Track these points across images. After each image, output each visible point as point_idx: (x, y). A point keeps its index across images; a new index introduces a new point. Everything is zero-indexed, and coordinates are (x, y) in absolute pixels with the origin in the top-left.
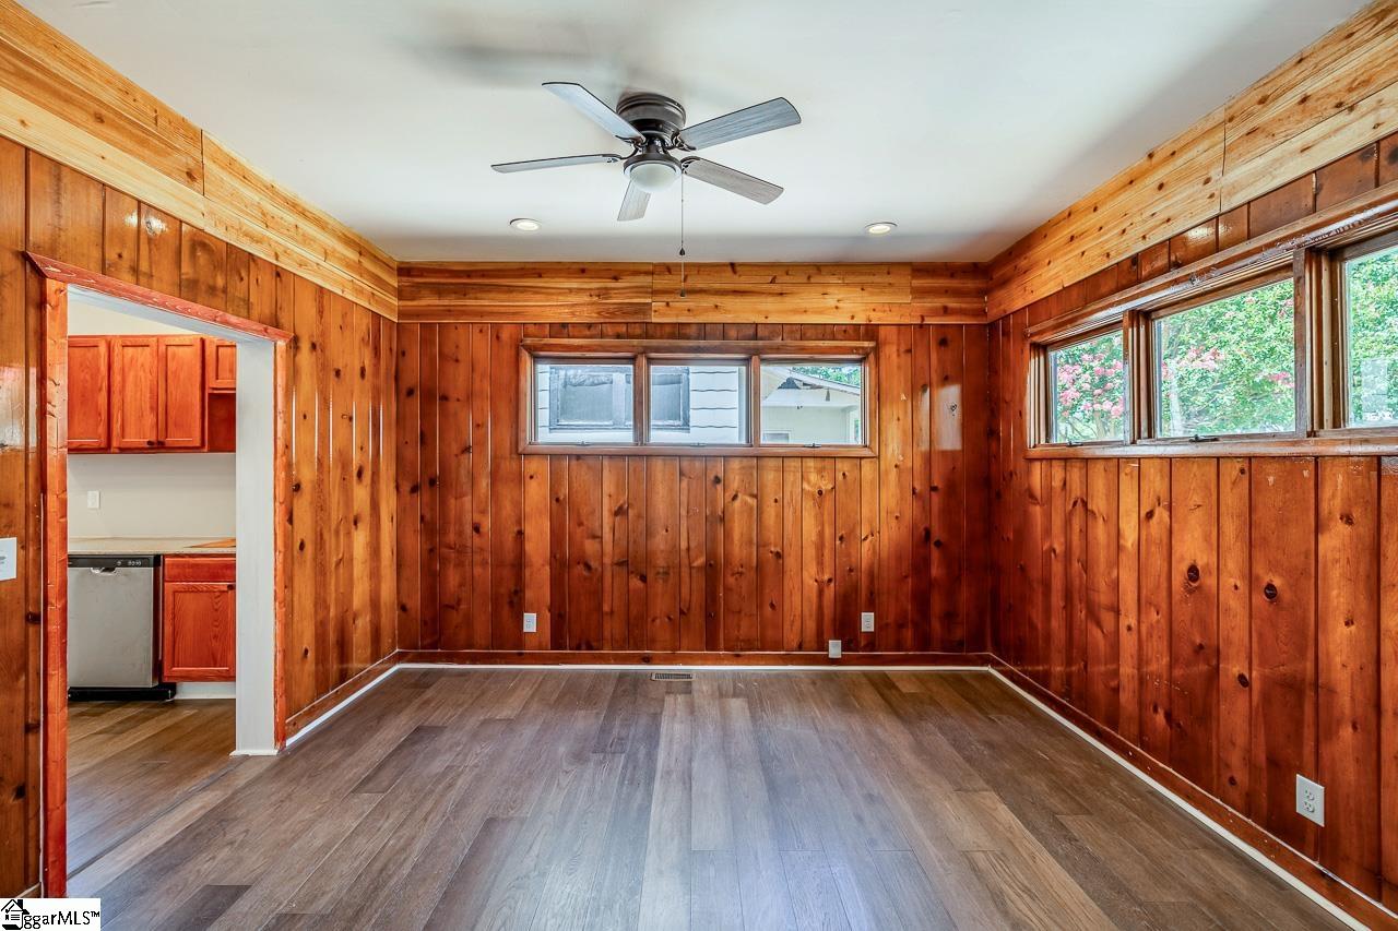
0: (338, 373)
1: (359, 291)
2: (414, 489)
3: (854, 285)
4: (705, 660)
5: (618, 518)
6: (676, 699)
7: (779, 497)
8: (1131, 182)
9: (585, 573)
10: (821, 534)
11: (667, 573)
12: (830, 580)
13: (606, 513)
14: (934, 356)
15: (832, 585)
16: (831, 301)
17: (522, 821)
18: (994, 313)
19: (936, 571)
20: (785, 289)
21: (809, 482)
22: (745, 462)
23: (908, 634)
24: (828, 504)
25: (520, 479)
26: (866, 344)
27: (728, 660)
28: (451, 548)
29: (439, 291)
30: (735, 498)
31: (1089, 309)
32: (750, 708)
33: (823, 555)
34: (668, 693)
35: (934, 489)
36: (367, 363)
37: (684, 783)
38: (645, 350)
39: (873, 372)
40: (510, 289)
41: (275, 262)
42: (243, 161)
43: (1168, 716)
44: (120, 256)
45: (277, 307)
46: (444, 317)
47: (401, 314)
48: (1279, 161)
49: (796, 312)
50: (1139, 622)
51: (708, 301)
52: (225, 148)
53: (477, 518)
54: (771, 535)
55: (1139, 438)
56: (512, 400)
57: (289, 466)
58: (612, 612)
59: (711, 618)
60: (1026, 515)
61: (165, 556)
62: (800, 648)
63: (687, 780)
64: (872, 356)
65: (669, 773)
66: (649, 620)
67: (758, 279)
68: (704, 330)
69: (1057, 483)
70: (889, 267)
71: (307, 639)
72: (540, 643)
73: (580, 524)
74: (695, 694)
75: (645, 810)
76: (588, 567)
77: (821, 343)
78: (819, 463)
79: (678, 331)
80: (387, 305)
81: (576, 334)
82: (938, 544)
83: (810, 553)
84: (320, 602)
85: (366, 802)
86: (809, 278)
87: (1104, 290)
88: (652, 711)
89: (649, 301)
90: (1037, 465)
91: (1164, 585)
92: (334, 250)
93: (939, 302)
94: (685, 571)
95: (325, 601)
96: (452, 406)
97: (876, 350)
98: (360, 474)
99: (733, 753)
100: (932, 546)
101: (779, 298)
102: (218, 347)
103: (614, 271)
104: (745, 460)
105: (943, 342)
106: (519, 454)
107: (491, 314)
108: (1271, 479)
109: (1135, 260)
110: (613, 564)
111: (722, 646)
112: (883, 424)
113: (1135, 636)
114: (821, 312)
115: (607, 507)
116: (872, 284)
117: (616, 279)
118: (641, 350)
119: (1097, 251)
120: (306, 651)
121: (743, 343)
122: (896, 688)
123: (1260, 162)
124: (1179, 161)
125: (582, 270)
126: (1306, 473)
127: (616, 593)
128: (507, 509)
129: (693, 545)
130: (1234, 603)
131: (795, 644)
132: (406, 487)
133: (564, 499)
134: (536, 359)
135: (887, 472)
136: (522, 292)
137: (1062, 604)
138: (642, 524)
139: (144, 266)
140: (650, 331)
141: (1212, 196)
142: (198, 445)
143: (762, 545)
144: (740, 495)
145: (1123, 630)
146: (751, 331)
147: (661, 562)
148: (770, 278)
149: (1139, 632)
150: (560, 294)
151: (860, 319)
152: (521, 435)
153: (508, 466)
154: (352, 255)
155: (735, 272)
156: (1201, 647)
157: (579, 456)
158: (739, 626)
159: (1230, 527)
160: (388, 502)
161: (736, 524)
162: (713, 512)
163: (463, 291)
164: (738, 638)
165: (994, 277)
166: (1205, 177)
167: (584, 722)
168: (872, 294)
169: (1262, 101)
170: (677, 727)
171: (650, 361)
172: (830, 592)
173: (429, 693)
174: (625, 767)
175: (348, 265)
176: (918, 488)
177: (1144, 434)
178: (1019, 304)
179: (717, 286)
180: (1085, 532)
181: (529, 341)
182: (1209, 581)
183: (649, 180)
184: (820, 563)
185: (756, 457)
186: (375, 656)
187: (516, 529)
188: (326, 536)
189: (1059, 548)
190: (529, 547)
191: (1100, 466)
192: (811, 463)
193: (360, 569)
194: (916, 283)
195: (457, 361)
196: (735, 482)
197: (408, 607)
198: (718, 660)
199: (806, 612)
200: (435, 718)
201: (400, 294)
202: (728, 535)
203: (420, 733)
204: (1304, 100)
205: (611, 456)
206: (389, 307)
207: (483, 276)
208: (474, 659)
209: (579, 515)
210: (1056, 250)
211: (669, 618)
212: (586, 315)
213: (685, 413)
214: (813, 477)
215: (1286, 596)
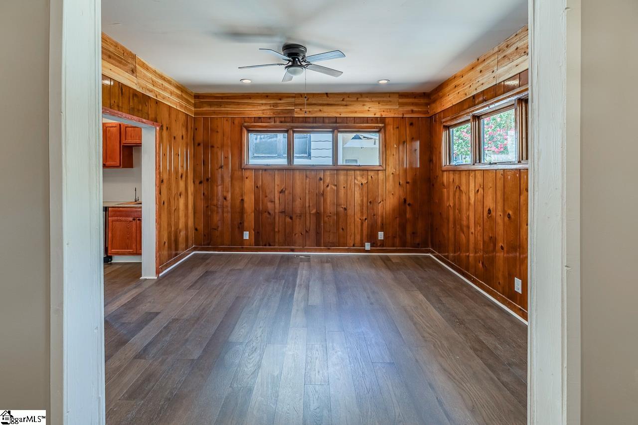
0: (175, 138)
1: (181, 106)
2: (201, 183)
3: (376, 101)
4: (316, 251)
5: (281, 194)
6: (304, 264)
7: (345, 186)
8: (473, 68)
9: (268, 216)
10: (362, 201)
11: (300, 216)
12: (366, 219)
13: (276, 192)
14: (408, 129)
15: (367, 221)
16: (366, 108)
17: (249, 298)
18: (431, 113)
19: (408, 215)
20: (348, 103)
21: (357, 180)
22: (332, 172)
23: (397, 241)
24: (365, 189)
25: (242, 179)
26: (380, 125)
27: (325, 250)
28: (215, 206)
29: (210, 104)
30: (328, 186)
31: (460, 114)
32: (332, 267)
33: (363, 209)
34: (301, 262)
35: (408, 183)
36: (184, 134)
37: (306, 288)
38: (292, 128)
39: (383, 136)
40: (238, 104)
41: (155, 98)
42: (146, 63)
43: (483, 263)
44: (115, 102)
45: (156, 114)
46: (212, 115)
47: (195, 114)
48: (511, 68)
49: (352, 112)
50: (475, 230)
51: (317, 108)
52: (142, 60)
53: (225, 194)
54: (342, 201)
55: (476, 163)
56: (239, 148)
57: (160, 173)
58: (279, 231)
59: (318, 233)
60: (442, 193)
61: (109, 207)
62: (354, 246)
63: (307, 287)
64: (383, 130)
65: (301, 285)
66: (293, 235)
67: (337, 99)
68: (315, 119)
69: (451, 180)
70: (390, 94)
71: (165, 239)
72: (250, 243)
73: (266, 197)
74: (311, 262)
75: (292, 294)
76: (269, 213)
77: (362, 125)
78: (362, 172)
79: (305, 120)
80: (189, 110)
81: (265, 121)
82: (409, 205)
83: (357, 208)
84: (169, 225)
85: (193, 292)
86: (357, 99)
87: (465, 107)
88: (295, 267)
89: (293, 108)
90: (445, 173)
91: (482, 216)
92: (174, 91)
93: (409, 108)
94: (308, 215)
95: (171, 224)
96: (215, 149)
97: (384, 127)
98: (181, 177)
99: (325, 279)
100: (407, 205)
101: (345, 107)
102: (126, 127)
103: (279, 96)
104: (331, 171)
105: (411, 124)
106: (241, 168)
107: (231, 114)
108: (509, 177)
109: (474, 97)
110: (279, 212)
111: (323, 245)
112: (387, 157)
113: (474, 236)
114: (362, 112)
115: (277, 190)
116: (383, 101)
117: (280, 99)
118: (290, 128)
119: (463, 93)
120: (165, 242)
121: (331, 125)
122: (391, 261)
123: (506, 68)
124: (486, 63)
125: (267, 96)
126: (517, 175)
127: (280, 224)
128: (237, 190)
129: (311, 205)
130: (499, 221)
131: (352, 245)
132: (197, 182)
133: (260, 187)
134: (249, 131)
135: (389, 176)
136: (243, 105)
137: (453, 226)
138: (291, 197)
139: (120, 105)
140: (294, 120)
141: (494, 77)
142: (118, 165)
143: (338, 205)
144: (330, 185)
145: (470, 233)
146: (334, 120)
147: (298, 211)
148: (342, 99)
149: (475, 235)
150: (257, 106)
151: (378, 115)
152: (243, 161)
153: (238, 173)
154: (179, 92)
155: (327, 96)
156: (491, 237)
157: (266, 169)
158: (329, 237)
159: (499, 194)
160: (191, 188)
161: (328, 197)
162: (319, 192)
163: (220, 105)
164: (329, 242)
165: (432, 98)
166: (492, 71)
167: (269, 270)
168: (383, 105)
169: (507, 47)
170: (304, 272)
171: (294, 132)
172: (366, 224)
173: (208, 261)
174: (285, 283)
175: (178, 96)
176: (401, 182)
177: (478, 161)
178: (439, 110)
179: (321, 102)
180: (460, 199)
181: (246, 124)
182: (493, 214)
183: (294, 73)
184: (362, 212)
185: (336, 169)
186: (187, 247)
187: (241, 198)
188: (171, 200)
189: (452, 205)
190: (246, 205)
191: (464, 173)
192: (358, 172)
193: (182, 213)
194: (401, 100)
195: (217, 132)
196: (328, 180)
197: (198, 229)
198: (321, 251)
199: (356, 232)
200: (212, 269)
201: (195, 106)
202: (325, 201)
203: (207, 273)
204: (517, 49)
205: (279, 170)
206: (191, 111)
207: (228, 99)
208: (224, 250)
209: (265, 193)
210: (450, 90)
211: (302, 234)
212: (268, 114)
213: (309, 152)
214: (359, 178)
215: (513, 217)
